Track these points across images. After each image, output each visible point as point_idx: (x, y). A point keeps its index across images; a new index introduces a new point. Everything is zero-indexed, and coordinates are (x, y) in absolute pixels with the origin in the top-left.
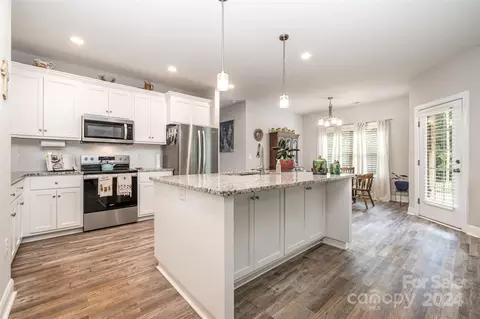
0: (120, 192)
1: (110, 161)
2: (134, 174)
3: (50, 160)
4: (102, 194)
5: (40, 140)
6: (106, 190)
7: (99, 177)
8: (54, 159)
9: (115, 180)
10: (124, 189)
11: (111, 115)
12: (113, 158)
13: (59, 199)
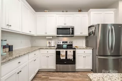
0: (68, 58)
1: (65, 43)
2: (74, 50)
3: (48, 43)
4: (62, 58)
5: (46, 36)
6: (63, 56)
7: (61, 50)
8: (49, 42)
9: (66, 52)
10: (70, 57)
11: (66, 25)
12: (67, 42)
13: (48, 58)
